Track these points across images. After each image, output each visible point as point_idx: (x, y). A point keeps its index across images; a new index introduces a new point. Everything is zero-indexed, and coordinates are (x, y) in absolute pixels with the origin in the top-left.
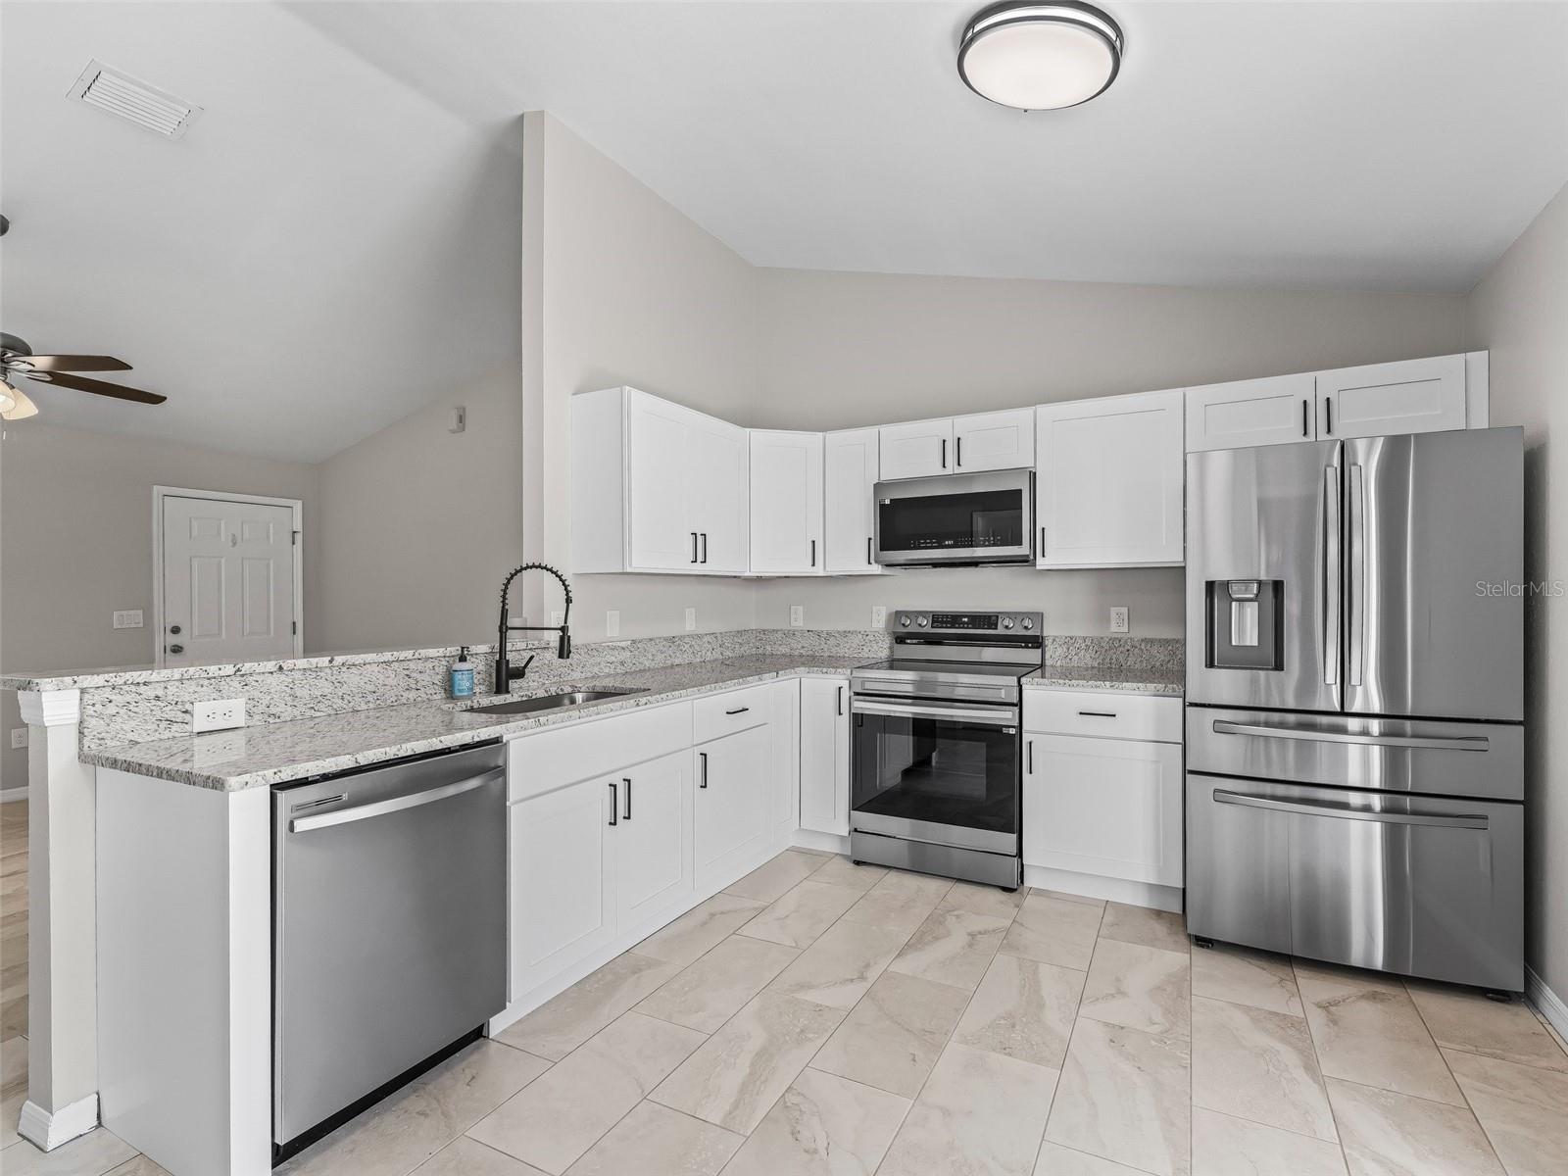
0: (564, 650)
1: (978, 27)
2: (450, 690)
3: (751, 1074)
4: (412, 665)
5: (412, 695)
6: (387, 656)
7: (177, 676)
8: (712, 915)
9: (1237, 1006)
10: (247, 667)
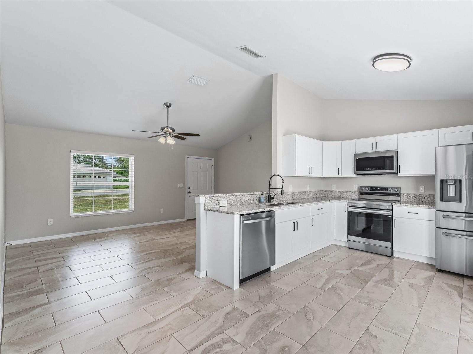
0: (282, 194)
1: (377, 59)
2: (260, 201)
3: (325, 282)
4: (253, 196)
5: (253, 202)
6: (249, 193)
7: (218, 196)
8: (315, 256)
9: (445, 283)
10: (228, 194)
